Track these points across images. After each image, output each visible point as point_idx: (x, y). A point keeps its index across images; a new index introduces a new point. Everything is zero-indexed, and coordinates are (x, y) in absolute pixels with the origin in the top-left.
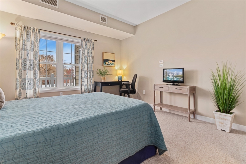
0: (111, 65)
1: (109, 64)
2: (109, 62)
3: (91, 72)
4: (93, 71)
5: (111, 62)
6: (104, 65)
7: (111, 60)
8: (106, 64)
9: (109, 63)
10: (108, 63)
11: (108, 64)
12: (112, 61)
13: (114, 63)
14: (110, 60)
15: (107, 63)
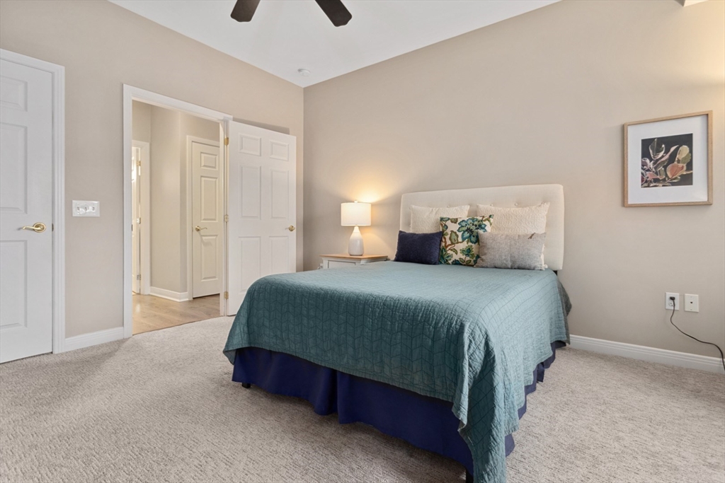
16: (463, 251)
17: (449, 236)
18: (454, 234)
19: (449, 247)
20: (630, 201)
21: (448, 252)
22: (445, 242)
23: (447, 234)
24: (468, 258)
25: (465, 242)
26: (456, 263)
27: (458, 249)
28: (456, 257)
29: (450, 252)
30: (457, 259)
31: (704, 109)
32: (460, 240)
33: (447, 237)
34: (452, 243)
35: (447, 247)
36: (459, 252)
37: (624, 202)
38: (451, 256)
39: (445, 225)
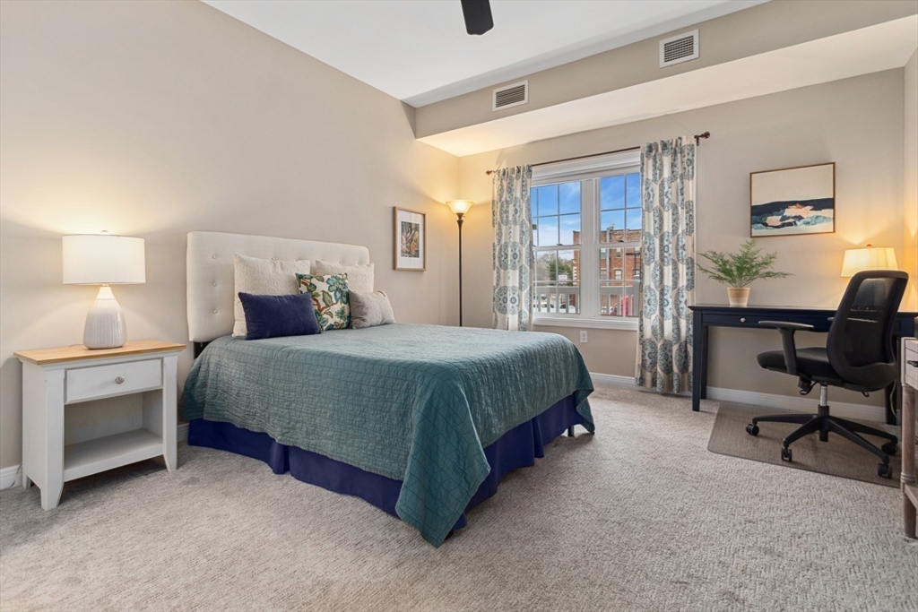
0: (801, 227)
1: (790, 224)
2: (790, 212)
3: (683, 269)
4: (690, 263)
5: (807, 212)
6: (756, 232)
7: (804, 204)
8: (766, 225)
9: (791, 220)
10: (784, 218)
11: (783, 225)
12: (809, 208)
13: (827, 213)
14: (793, 203)
15: (774, 220)
16: (337, 313)
17: (321, 297)
18: (326, 295)
19: (324, 311)
20: (398, 266)
21: (324, 316)
22: (318, 305)
23: (318, 295)
24: (342, 321)
25: (339, 303)
26: (331, 328)
27: (334, 312)
28: (331, 321)
29: (325, 316)
30: (333, 323)
31: (423, 211)
32: (334, 301)
33: (320, 299)
34: (328, 306)
35: (321, 310)
36: (334, 314)
37: (394, 267)
38: (327, 321)
39: (311, 284)
